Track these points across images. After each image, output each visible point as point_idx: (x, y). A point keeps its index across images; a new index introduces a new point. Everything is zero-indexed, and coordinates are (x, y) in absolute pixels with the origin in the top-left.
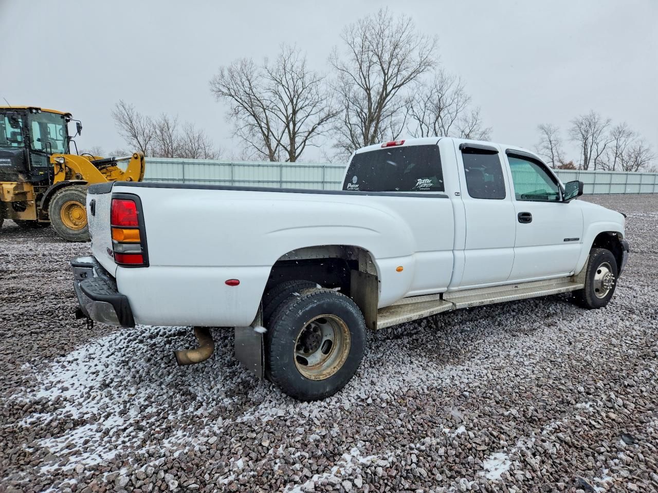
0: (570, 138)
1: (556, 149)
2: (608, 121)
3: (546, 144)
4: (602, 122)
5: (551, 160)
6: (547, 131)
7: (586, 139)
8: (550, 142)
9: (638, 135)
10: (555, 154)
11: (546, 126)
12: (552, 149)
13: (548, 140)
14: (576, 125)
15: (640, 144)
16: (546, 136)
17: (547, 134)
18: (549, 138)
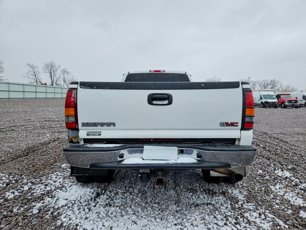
0: (43, 71)
1: (37, 76)
2: (59, 66)
3: (32, 73)
4: (57, 66)
5: (36, 81)
6: (32, 67)
7: (51, 73)
8: (34, 72)
9: (71, 74)
10: (37, 79)
11: (31, 64)
12: (35, 76)
13: (33, 71)
14: (45, 66)
15: (73, 77)
16: (31, 69)
17: (32, 68)
18: (33, 70)
